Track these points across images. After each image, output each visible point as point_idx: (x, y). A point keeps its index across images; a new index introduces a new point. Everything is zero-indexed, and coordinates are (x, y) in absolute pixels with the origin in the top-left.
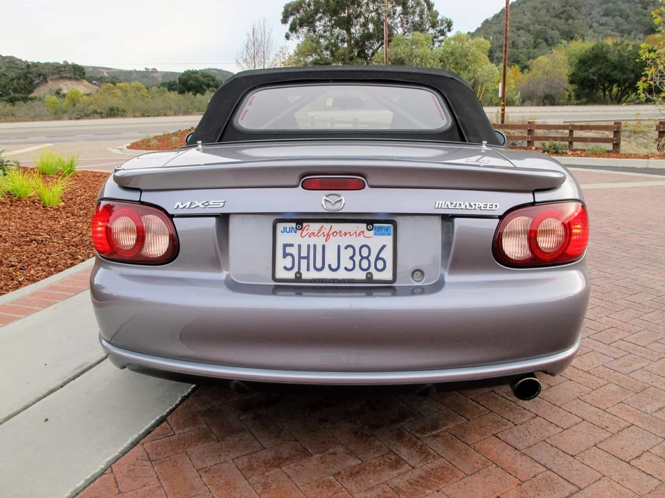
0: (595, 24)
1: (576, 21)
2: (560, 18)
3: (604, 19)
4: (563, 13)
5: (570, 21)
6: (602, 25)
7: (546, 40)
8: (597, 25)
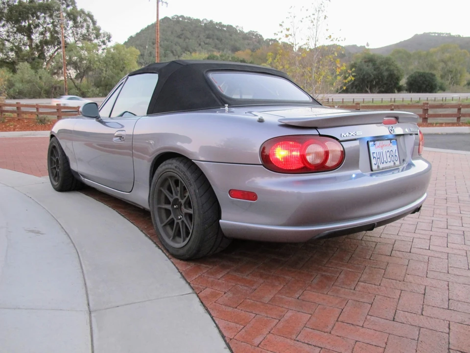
0: (202, 43)
1: (191, 40)
2: (181, 38)
3: (208, 40)
4: (182, 35)
5: (187, 40)
6: (207, 44)
7: (172, 52)
8: (203, 44)
